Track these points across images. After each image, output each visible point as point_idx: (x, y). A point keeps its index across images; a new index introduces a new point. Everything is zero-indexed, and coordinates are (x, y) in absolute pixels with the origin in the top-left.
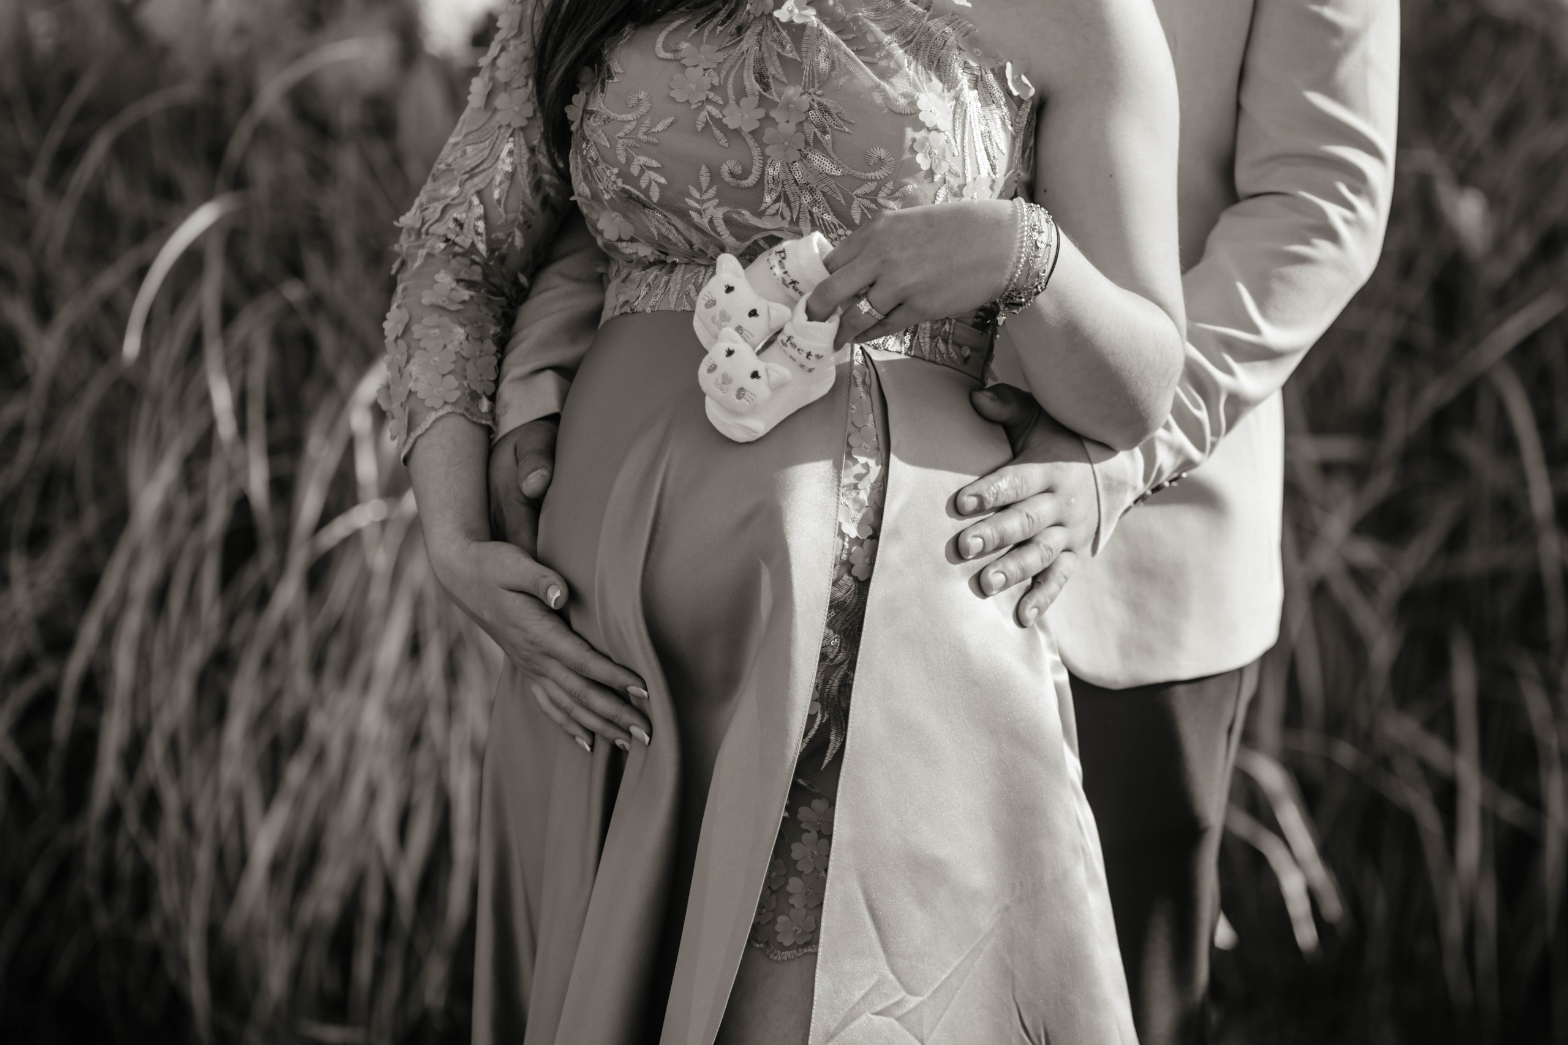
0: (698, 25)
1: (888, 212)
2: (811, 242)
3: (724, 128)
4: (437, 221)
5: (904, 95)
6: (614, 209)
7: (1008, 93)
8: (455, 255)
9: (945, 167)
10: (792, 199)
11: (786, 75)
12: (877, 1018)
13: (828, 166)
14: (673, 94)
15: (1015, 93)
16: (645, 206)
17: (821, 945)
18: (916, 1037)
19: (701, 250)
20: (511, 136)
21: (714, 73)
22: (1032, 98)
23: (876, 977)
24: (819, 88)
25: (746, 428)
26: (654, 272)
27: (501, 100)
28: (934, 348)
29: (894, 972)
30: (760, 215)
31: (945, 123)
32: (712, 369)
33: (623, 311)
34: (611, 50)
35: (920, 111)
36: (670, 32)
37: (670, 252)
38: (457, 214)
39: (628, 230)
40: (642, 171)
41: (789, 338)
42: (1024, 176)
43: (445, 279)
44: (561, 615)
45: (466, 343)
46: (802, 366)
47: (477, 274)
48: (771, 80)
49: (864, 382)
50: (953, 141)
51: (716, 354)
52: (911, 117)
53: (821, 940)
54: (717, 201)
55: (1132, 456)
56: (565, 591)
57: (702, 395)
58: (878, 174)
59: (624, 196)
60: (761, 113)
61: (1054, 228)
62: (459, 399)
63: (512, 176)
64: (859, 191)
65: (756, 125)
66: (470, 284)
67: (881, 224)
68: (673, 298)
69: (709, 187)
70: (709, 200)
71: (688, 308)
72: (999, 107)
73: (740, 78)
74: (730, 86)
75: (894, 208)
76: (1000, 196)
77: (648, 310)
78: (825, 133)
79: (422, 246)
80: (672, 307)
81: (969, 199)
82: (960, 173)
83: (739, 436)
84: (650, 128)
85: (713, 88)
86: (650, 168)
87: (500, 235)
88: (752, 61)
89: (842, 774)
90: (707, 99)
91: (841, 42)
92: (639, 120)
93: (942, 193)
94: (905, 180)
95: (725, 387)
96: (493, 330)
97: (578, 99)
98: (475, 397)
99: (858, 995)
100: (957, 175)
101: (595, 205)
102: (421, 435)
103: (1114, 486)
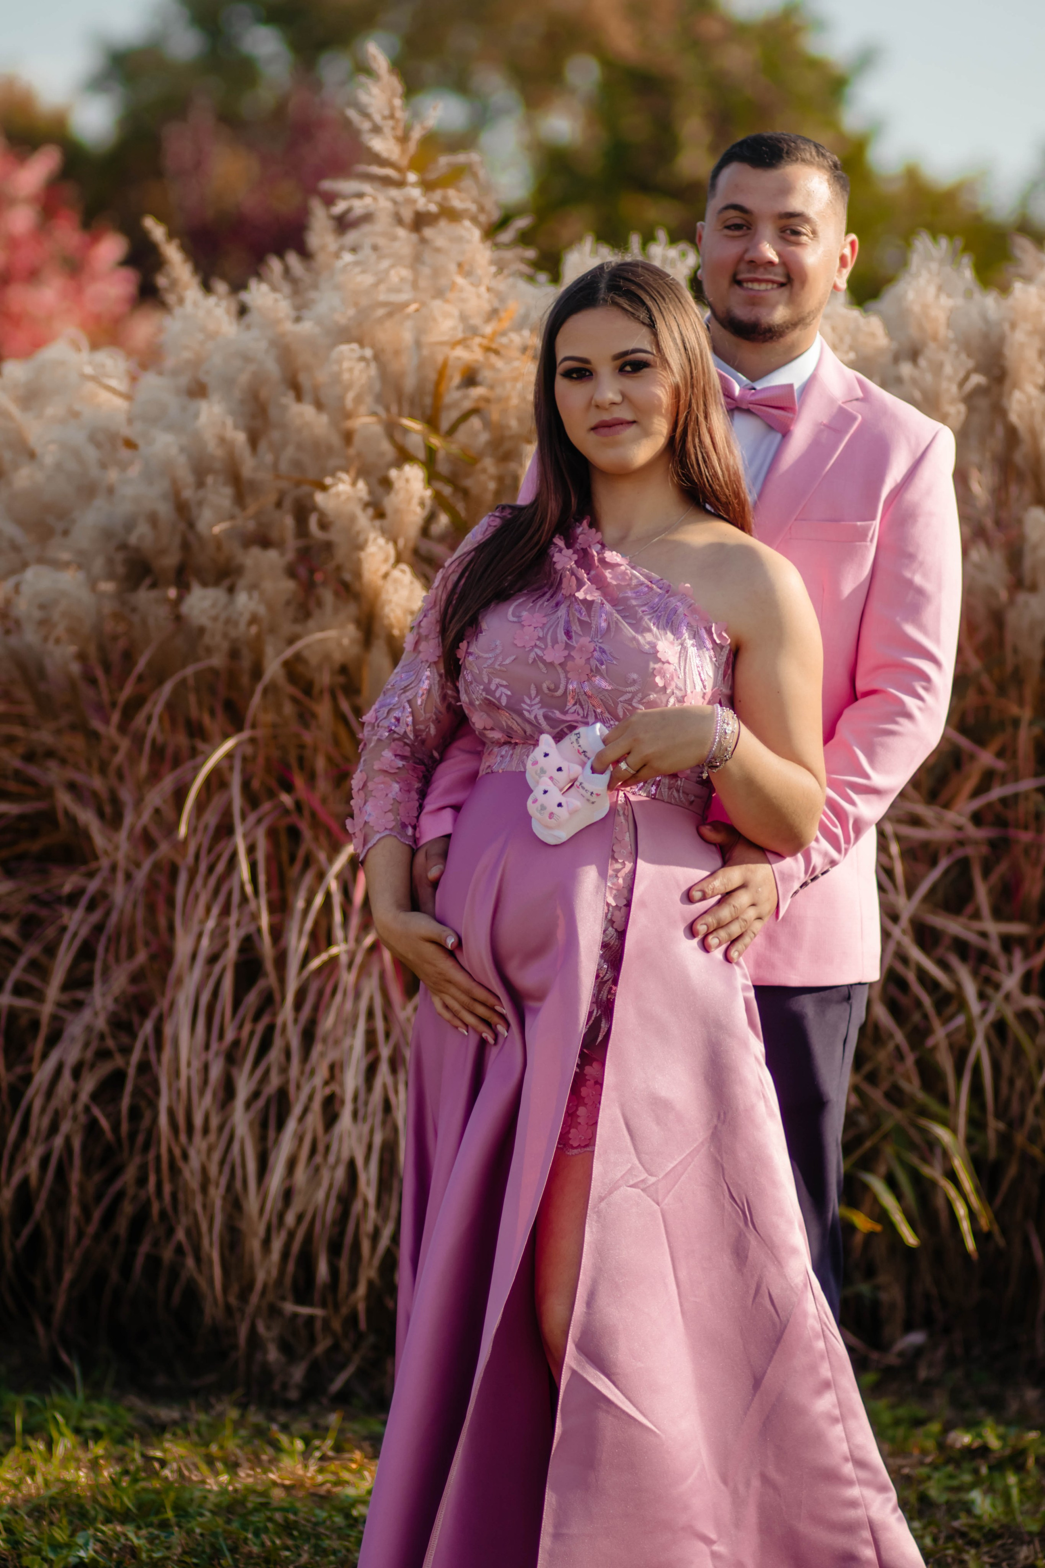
0: (534, 601)
1: (639, 711)
2: (595, 728)
3: (544, 662)
4: (385, 718)
5: (649, 643)
6: (482, 711)
7: (714, 641)
8: (394, 740)
9: (673, 685)
10: (583, 703)
11: (582, 630)
12: (629, 1189)
13: (604, 684)
14: (516, 642)
15: (718, 641)
16: (498, 708)
17: (596, 1145)
18: (654, 1200)
19: (531, 735)
20: (428, 667)
21: (540, 630)
22: (730, 644)
23: (629, 1165)
24: (601, 638)
25: (555, 836)
26: (506, 748)
27: (423, 646)
28: (671, 796)
29: (641, 1162)
30: (565, 713)
31: (674, 660)
32: (535, 801)
33: (487, 771)
34: (483, 617)
35: (658, 652)
36: (517, 605)
37: (514, 736)
38: (397, 714)
39: (489, 723)
40: (497, 687)
41: (581, 784)
42: (726, 691)
43: (388, 754)
44: (452, 954)
45: (400, 793)
46: (588, 800)
47: (407, 751)
48: (573, 634)
49: (624, 814)
50: (678, 670)
51: (537, 793)
52: (653, 655)
53: (597, 1142)
54: (540, 705)
55: (796, 860)
56: (457, 939)
57: (529, 818)
58: (632, 689)
59: (487, 702)
60: (566, 653)
61: (737, 722)
62: (394, 827)
63: (429, 691)
64: (622, 699)
65: (563, 660)
66: (403, 757)
67: (634, 718)
68: (514, 763)
69: (536, 697)
70: (535, 704)
71: (522, 770)
72: (708, 649)
73: (555, 633)
74: (549, 637)
75: (642, 709)
76: (709, 703)
77: (500, 771)
78: (602, 664)
79: (375, 735)
80: (514, 769)
81: (689, 704)
82: (683, 689)
83: (551, 841)
84: (502, 662)
85: (539, 639)
86: (502, 686)
87: (422, 727)
88: (563, 623)
89: (610, 1045)
90: (535, 645)
91: (614, 611)
92: (496, 657)
93: (672, 700)
94: (650, 692)
95: (542, 812)
96: (417, 785)
97: (463, 645)
98: (404, 826)
99: (619, 1175)
100: (681, 690)
101: (471, 708)
102: (370, 849)
103: (787, 877)
